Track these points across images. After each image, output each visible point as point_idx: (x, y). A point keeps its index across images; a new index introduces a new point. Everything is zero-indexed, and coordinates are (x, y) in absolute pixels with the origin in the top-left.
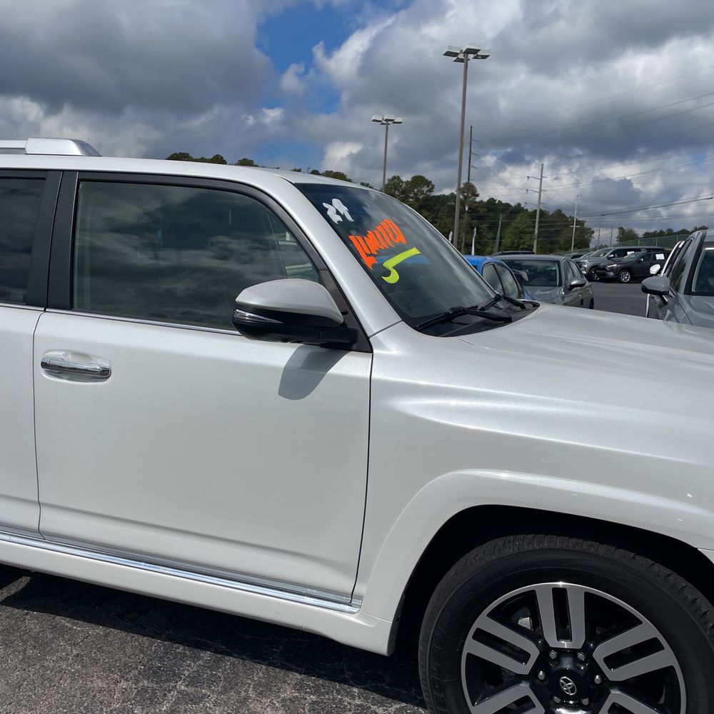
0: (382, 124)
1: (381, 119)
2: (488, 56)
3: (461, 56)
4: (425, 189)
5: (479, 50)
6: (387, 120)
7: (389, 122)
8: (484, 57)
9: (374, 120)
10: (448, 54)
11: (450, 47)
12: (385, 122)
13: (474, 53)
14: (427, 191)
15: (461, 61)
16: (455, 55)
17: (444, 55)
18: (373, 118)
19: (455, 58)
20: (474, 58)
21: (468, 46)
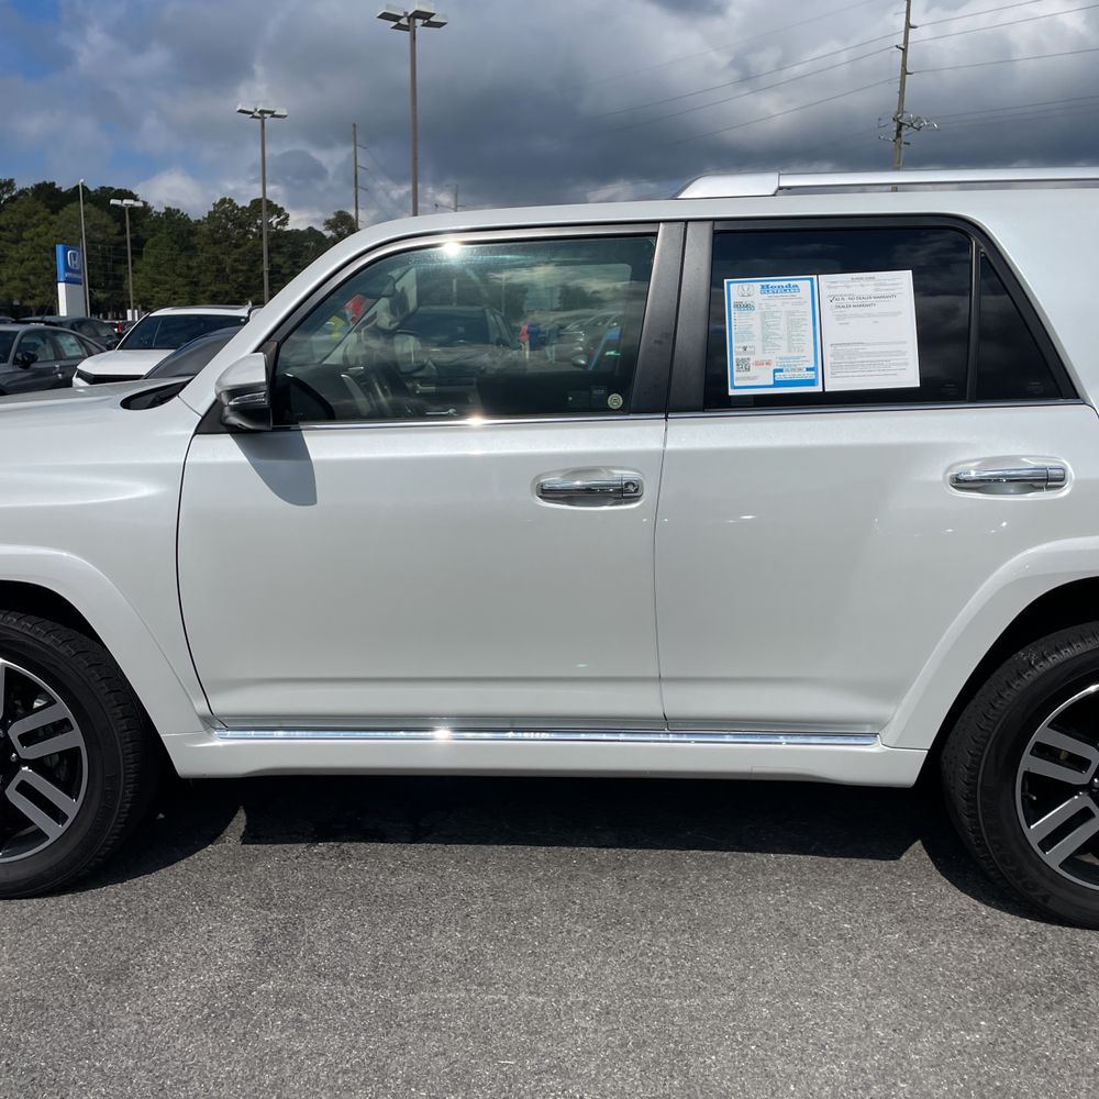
0: (253, 117)
1: (252, 110)
2: (444, 24)
3: (404, 21)
4: (274, 220)
5: (433, 14)
6: (262, 112)
7: (266, 115)
8: (440, 25)
9: (240, 111)
10: (385, 16)
11: (388, 6)
12: (258, 115)
13: (424, 19)
14: (278, 223)
15: (404, 28)
16: (396, 18)
17: (379, 17)
18: (240, 107)
19: (394, 24)
20: (423, 25)
21: (417, 7)
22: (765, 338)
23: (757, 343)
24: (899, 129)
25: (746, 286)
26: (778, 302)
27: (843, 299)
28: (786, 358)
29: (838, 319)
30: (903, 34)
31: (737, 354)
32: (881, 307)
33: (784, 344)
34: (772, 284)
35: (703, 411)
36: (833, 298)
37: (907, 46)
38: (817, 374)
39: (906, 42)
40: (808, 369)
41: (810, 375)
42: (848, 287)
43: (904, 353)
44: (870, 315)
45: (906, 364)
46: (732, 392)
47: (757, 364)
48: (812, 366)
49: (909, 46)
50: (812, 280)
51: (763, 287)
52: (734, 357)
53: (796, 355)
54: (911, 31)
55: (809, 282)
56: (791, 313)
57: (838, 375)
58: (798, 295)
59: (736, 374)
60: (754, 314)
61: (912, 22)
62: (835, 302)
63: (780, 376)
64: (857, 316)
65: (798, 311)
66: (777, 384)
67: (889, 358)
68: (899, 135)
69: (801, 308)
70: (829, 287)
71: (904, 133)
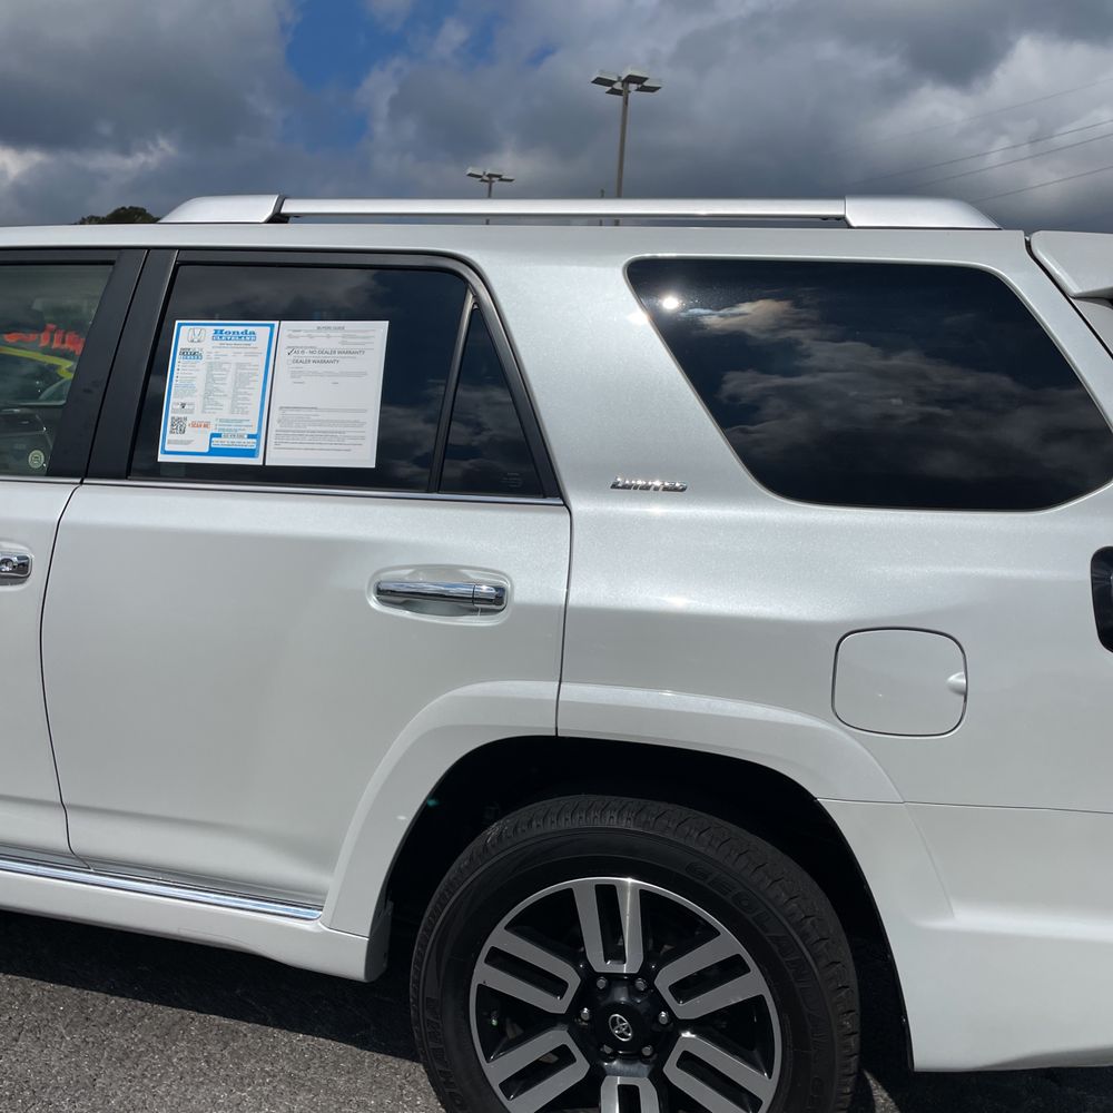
0: (483, 181)
1: (481, 174)
2: (658, 88)
3: (618, 86)
5: (646, 79)
6: (490, 175)
7: (494, 179)
8: (653, 89)
9: (470, 175)
10: (599, 81)
11: (602, 71)
12: (487, 178)
13: (637, 83)
15: (618, 92)
16: (610, 83)
17: (593, 82)
18: (469, 171)
19: (609, 88)
20: (638, 90)
21: (630, 72)
22: (208, 394)
23: (196, 400)
25: (197, 329)
26: (229, 352)
27: (303, 352)
28: (227, 421)
29: (292, 377)
31: (175, 411)
32: (347, 364)
33: (226, 403)
34: (226, 329)
35: (126, 478)
36: (292, 350)
38: (258, 445)
40: (250, 436)
41: (251, 444)
42: (311, 337)
43: (362, 424)
44: (331, 374)
45: (363, 438)
46: (161, 458)
47: (194, 425)
48: (255, 432)
50: (272, 326)
51: (216, 332)
52: (170, 415)
53: (239, 417)
55: (269, 328)
56: (240, 366)
57: (283, 445)
58: (253, 344)
59: (169, 436)
60: (201, 365)
62: (293, 355)
63: (217, 443)
64: (315, 374)
65: (249, 364)
66: (213, 452)
67: (342, 429)
69: (254, 361)
70: (290, 336)
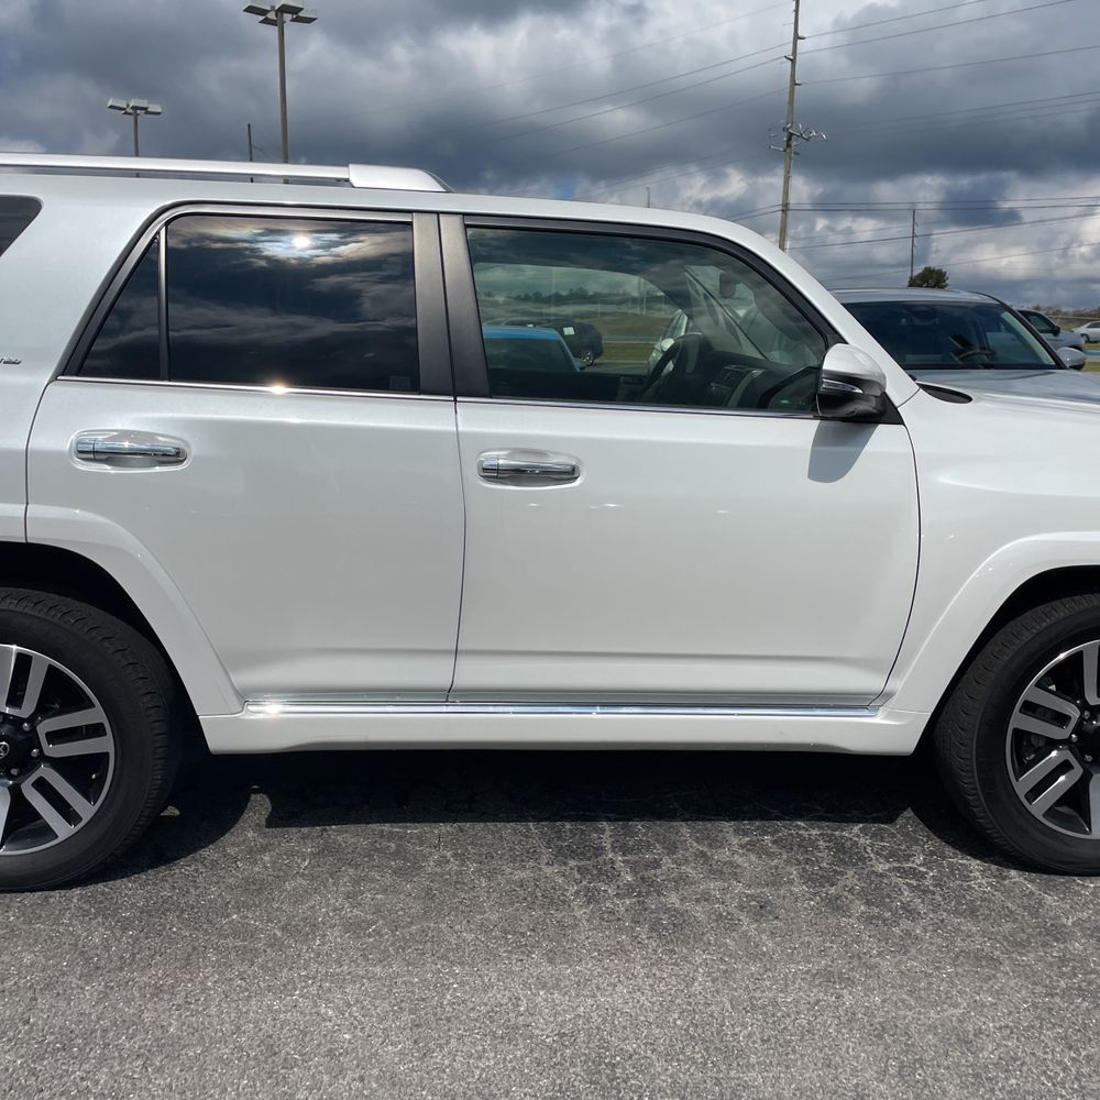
0: (126, 113)
1: (124, 106)
2: (315, 19)
3: (272, 16)
5: (302, 9)
6: (134, 108)
7: (138, 112)
8: (309, 20)
9: (111, 107)
10: (250, 10)
12: (131, 111)
13: (293, 14)
15: (272, 23)
16: (262, 12)
17: (245, 10)
18: (111, 103)
19: (261, 18)
20: (293, 20)
24: (789, 139)
30: (791, 45)
37: (795, 58)
39: (794, 52)
49: (798, 57)
54: (799, 41)
61: (800, 34)
68: (789, 146)
71: (794, 143)
